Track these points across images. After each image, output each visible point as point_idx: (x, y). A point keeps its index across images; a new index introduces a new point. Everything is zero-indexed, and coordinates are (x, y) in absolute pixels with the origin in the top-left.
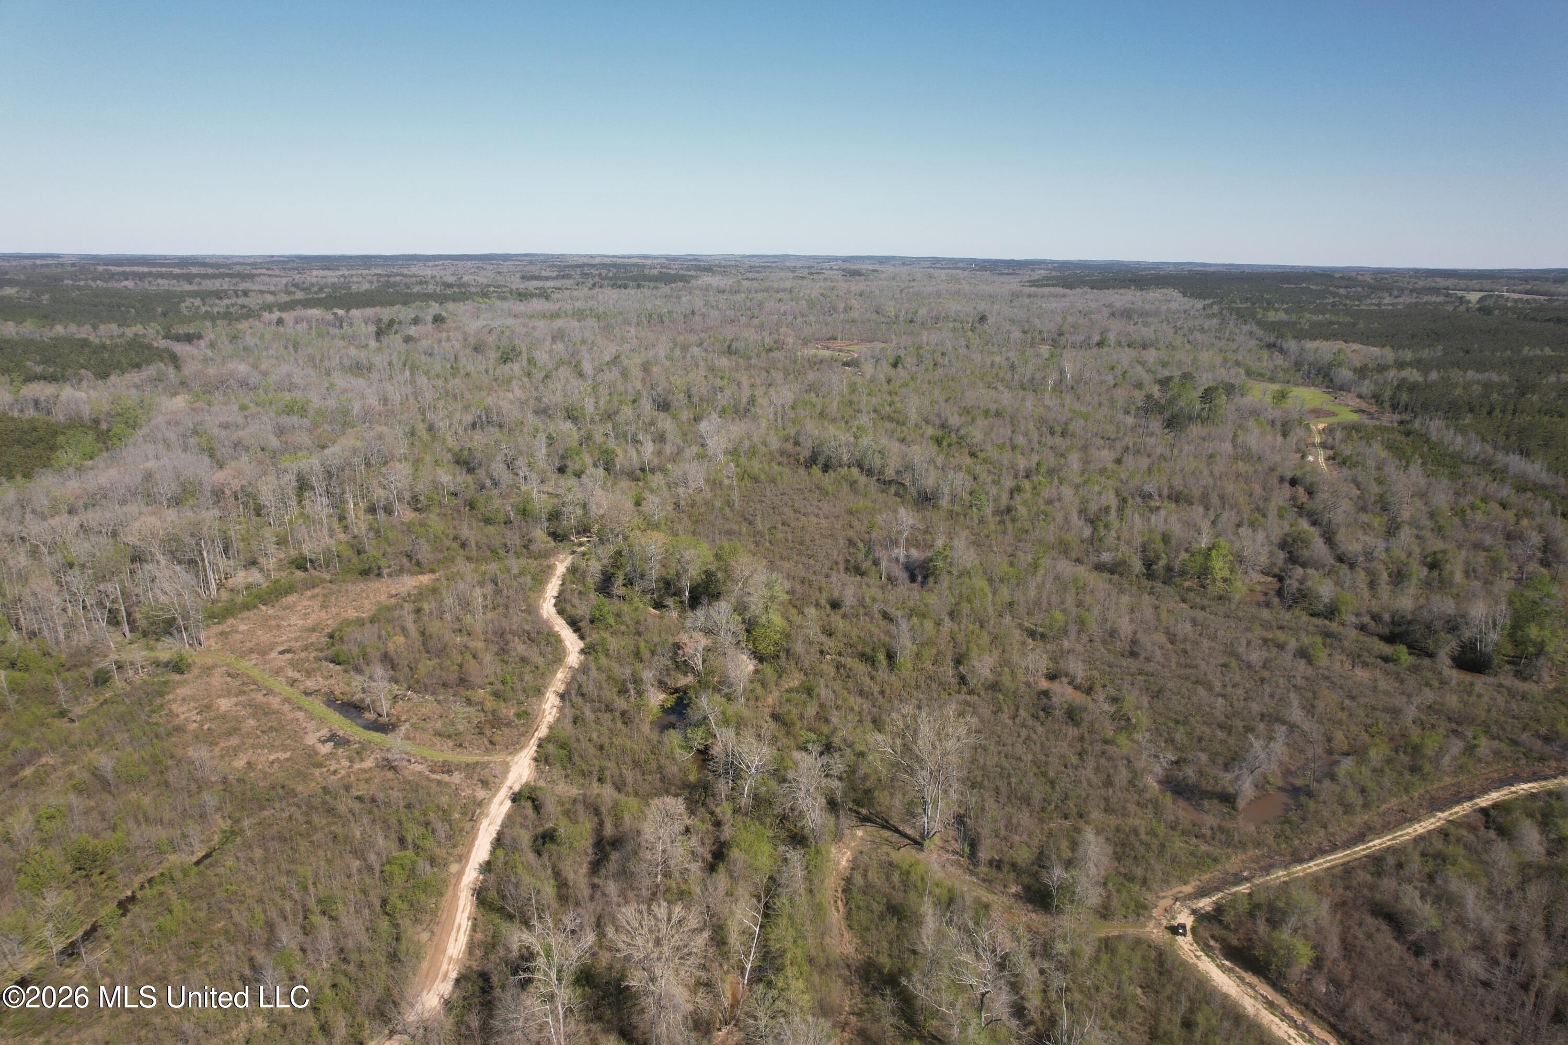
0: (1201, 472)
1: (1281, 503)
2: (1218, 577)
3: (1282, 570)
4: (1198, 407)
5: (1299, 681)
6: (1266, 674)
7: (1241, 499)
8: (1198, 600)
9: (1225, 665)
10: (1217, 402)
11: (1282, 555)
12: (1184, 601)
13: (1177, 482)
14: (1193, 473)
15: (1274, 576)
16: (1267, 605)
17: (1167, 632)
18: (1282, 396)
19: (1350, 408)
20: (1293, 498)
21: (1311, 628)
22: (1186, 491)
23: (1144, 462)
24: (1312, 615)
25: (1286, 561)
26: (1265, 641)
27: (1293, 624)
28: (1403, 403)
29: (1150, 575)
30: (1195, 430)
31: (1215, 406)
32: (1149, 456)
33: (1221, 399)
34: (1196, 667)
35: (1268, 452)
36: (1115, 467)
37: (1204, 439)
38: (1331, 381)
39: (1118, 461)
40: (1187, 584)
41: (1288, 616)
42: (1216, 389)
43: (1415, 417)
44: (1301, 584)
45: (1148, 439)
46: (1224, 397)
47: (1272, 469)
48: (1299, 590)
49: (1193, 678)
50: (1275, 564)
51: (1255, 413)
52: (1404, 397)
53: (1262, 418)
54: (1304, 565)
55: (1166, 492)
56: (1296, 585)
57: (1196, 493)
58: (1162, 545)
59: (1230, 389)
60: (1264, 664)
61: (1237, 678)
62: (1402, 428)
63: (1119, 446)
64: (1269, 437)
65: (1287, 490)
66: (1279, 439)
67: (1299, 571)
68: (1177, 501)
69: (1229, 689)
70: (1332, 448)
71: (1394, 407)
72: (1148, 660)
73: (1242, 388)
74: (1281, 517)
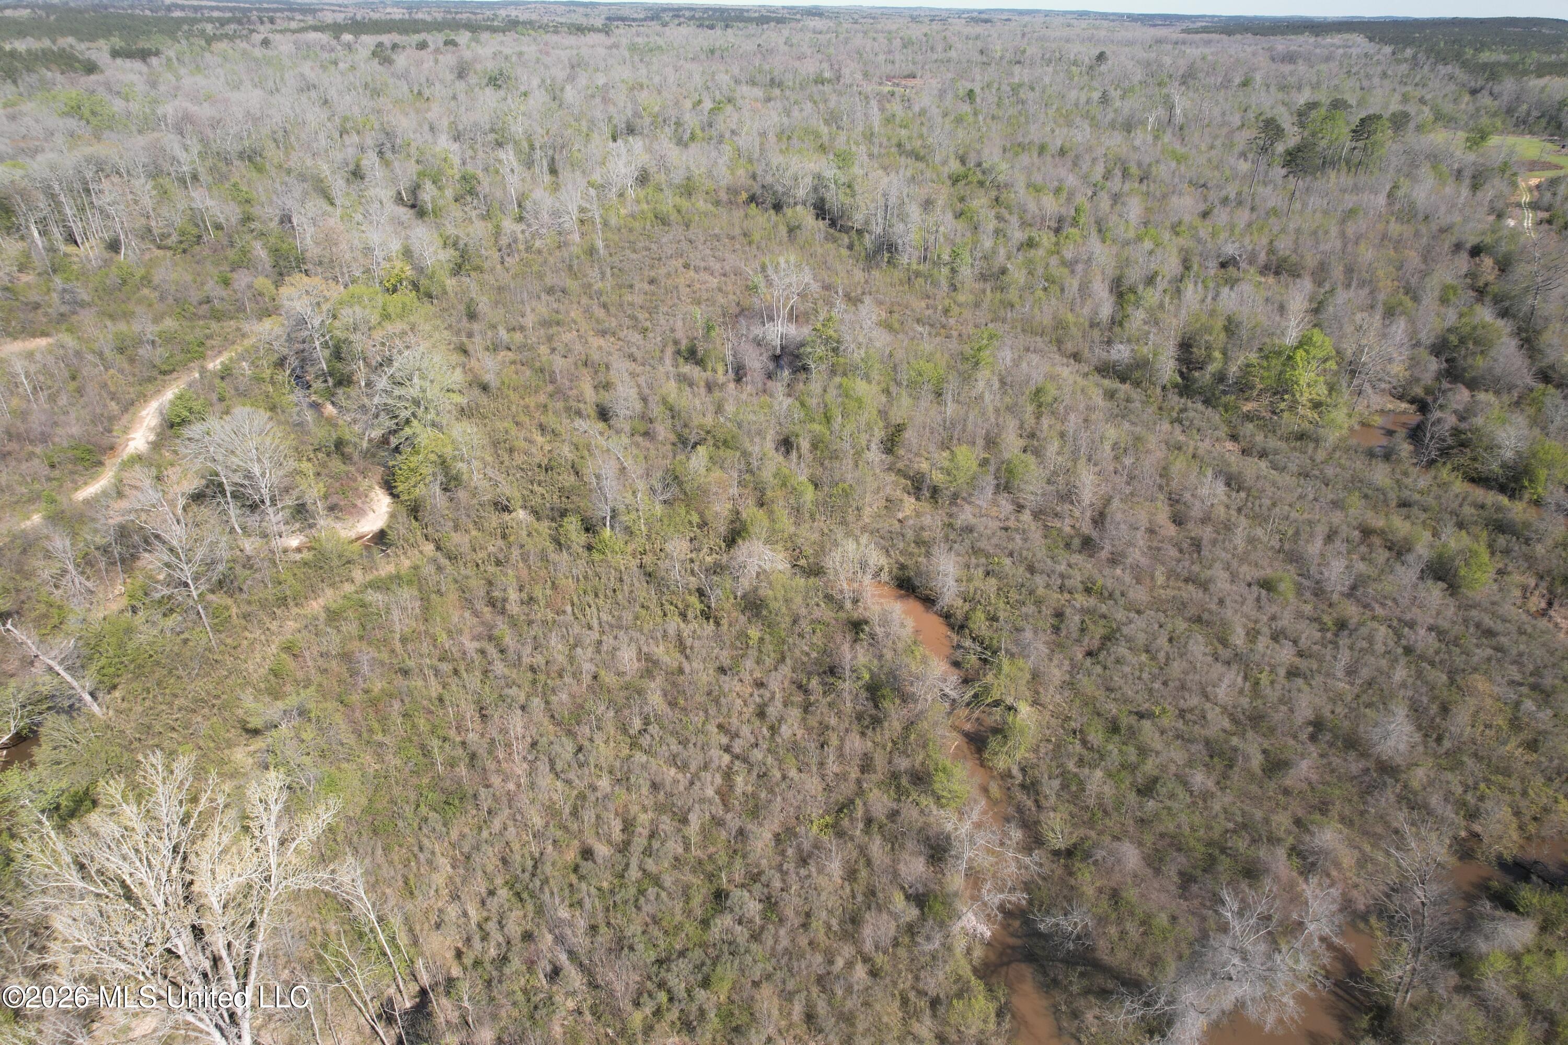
0: (1326, 233)
1: (1449, 280)
2: (1304, 400)
3: (1428, 391)
4: (1349, 145)
5: (1423, 639)
6: (1351, 611)
7: (1381, 273)
8: (1259, 438)
9: (1267, 585)
10: (1377, 137)
11: (1434, 365)
12: (1234, 437)
13: (1284, 246)
14: (1315, 233)
15: (1412, 402)
16: (1388, 455)
17: (1174, 501)
18: (1480, 137)
20: (1472, 275)
21: (1468, 510)
22: (1294, 258)
23: (1243, 216)
24: (1472, 480)
25: (1439, 377)
26: (1367, 532)
27: (1430, 500)
29: (1186, 388)
30: (1334, 179)
31: (1375, 143)
32: (1254, 210)
33: (1384, 135)
34: (1204, 586)
35: (1443, 209)
36: (1198, 222)
37: (1345, 190)
39: (1205, 215)
40: (1248, 407)
41: (1424, 481)
42: (1379, 118)
44: (1462, 419)
45: (1261, 189)
46: (1389, 132)
47: (1442, 231)
48: (1456, 432)
49: (1192, 611)
50: (1418, 380)
51: (1434, 158)
53: (1443, 165)
54: (1473, 385)
55: (1262, 257)
56: (1451, 420)
57: (1311, 261)
58: (1223, 336)
59: (1401, 121)
60: (1354, 588)
61: (1286, 621)
63: (1214, 195)
64: (1448, 190)
65: (1463, 263)
66: (1465, 192)
67: (1461, 396)
68: (1277, 273)
69: (1263, 642)
72: (1114, 560)
74: (1444, 300)
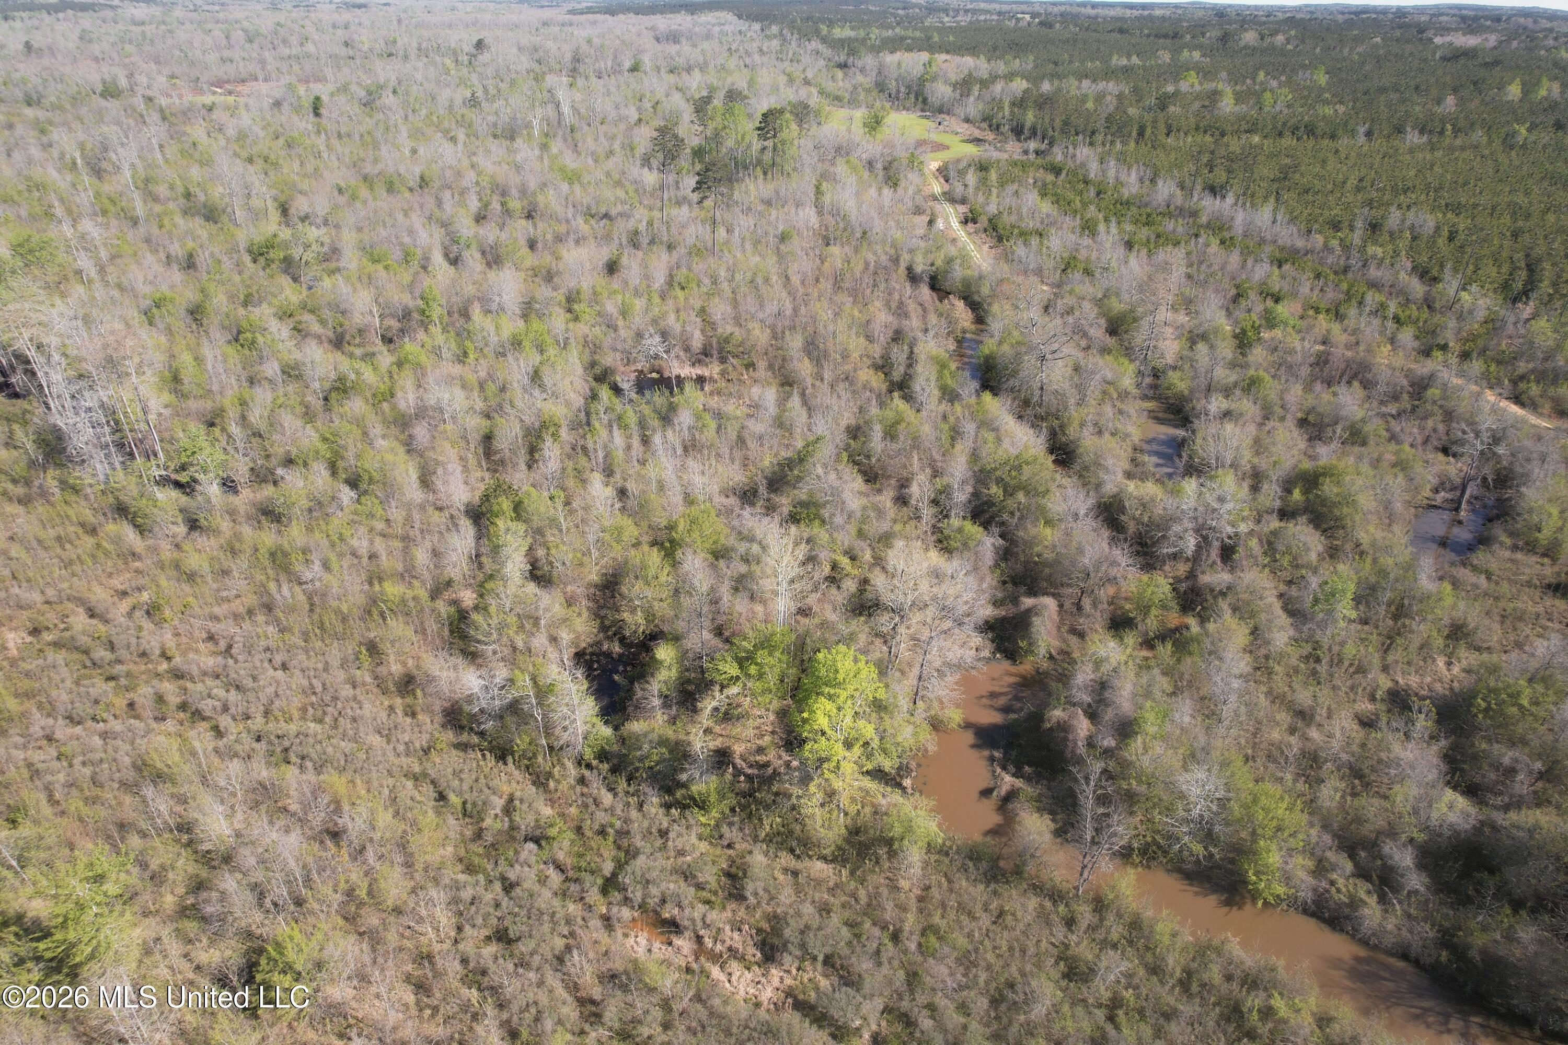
0: (767, 280)
4: (756, 146)
10: (783, 135)
14: (752, 281)
18: (874, 124)
19: (958, 138)
28: (1028, 124)
30: (753, 188)
31: (783, 142)
32: (670, 247)
33: (790, 130)
35: (876, 220)
36: (602, 285)
37: (769, 203)
38: (925, 101)
42: (781, 111)
43: (1051, 144)
46: (794, 126)
47: (893, 257)
51: (843, 151)
52: (1030, 117)
53: (853, 159)
57: (759, 337)
59: (802, 112)
62: (1039, 161)
63: (622, 228)
64: (870, 191)
66: (887, 191)
70: (963, 201)
71: (1018, 131)
73: (817, 113)
